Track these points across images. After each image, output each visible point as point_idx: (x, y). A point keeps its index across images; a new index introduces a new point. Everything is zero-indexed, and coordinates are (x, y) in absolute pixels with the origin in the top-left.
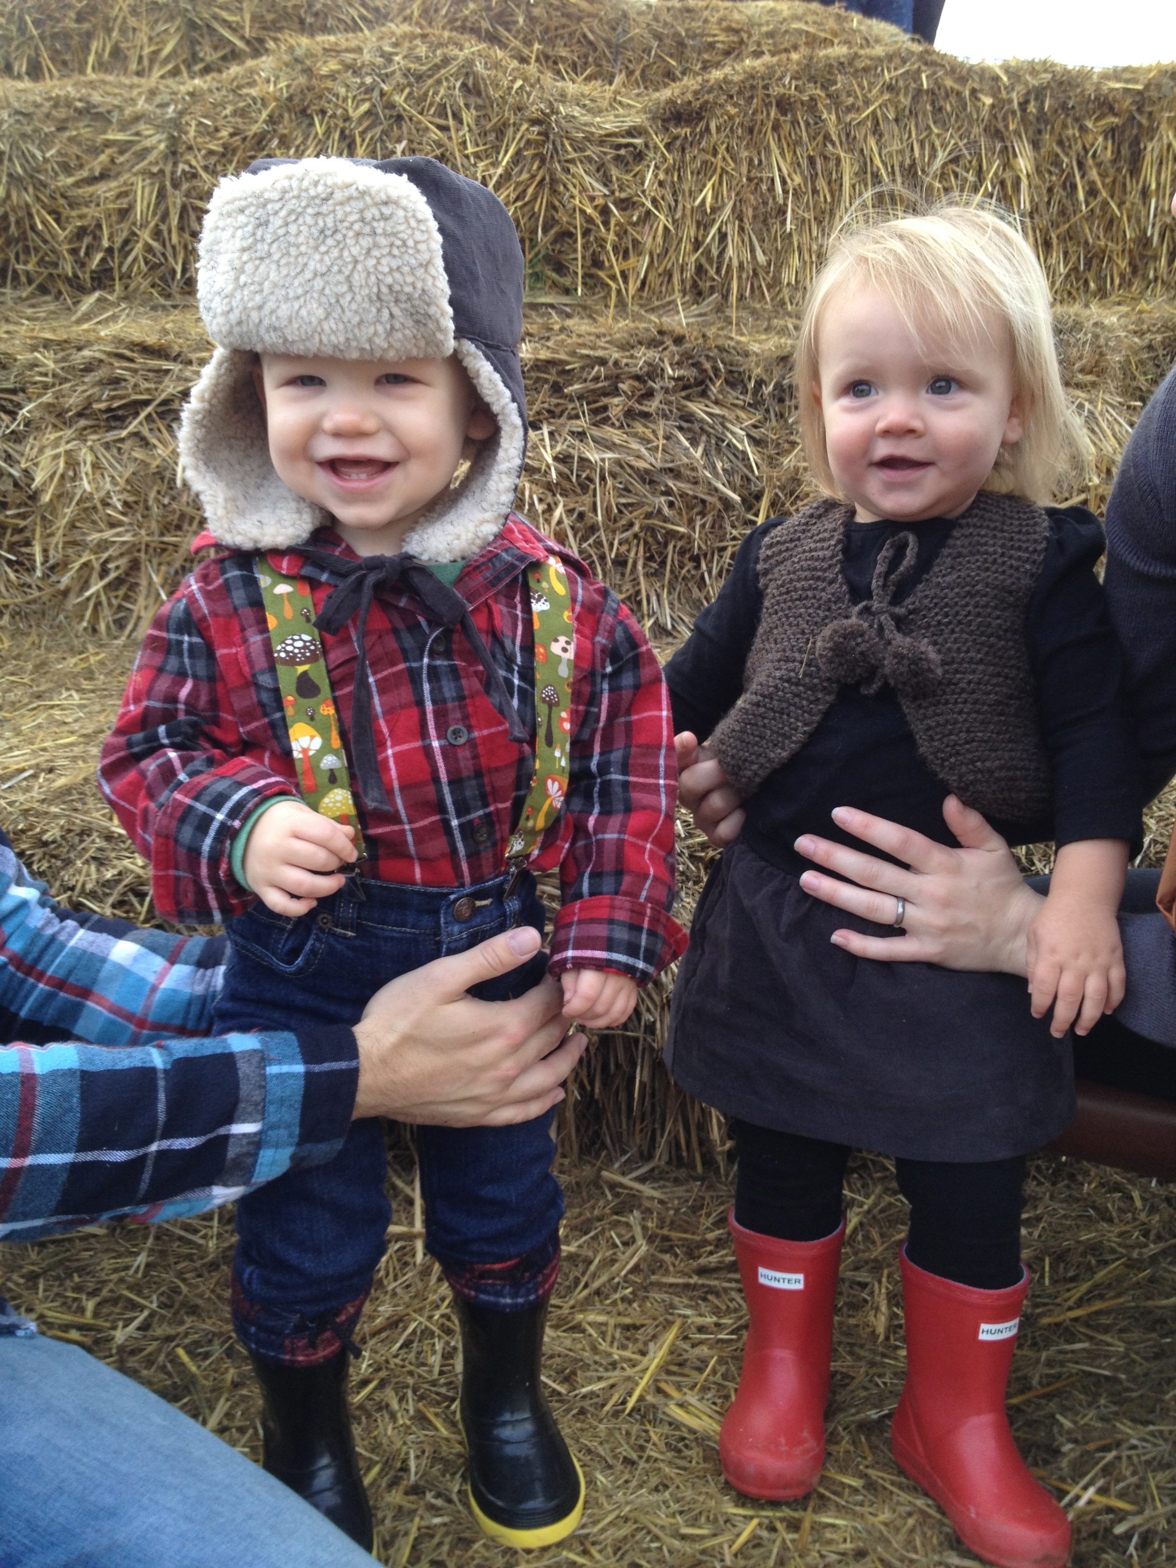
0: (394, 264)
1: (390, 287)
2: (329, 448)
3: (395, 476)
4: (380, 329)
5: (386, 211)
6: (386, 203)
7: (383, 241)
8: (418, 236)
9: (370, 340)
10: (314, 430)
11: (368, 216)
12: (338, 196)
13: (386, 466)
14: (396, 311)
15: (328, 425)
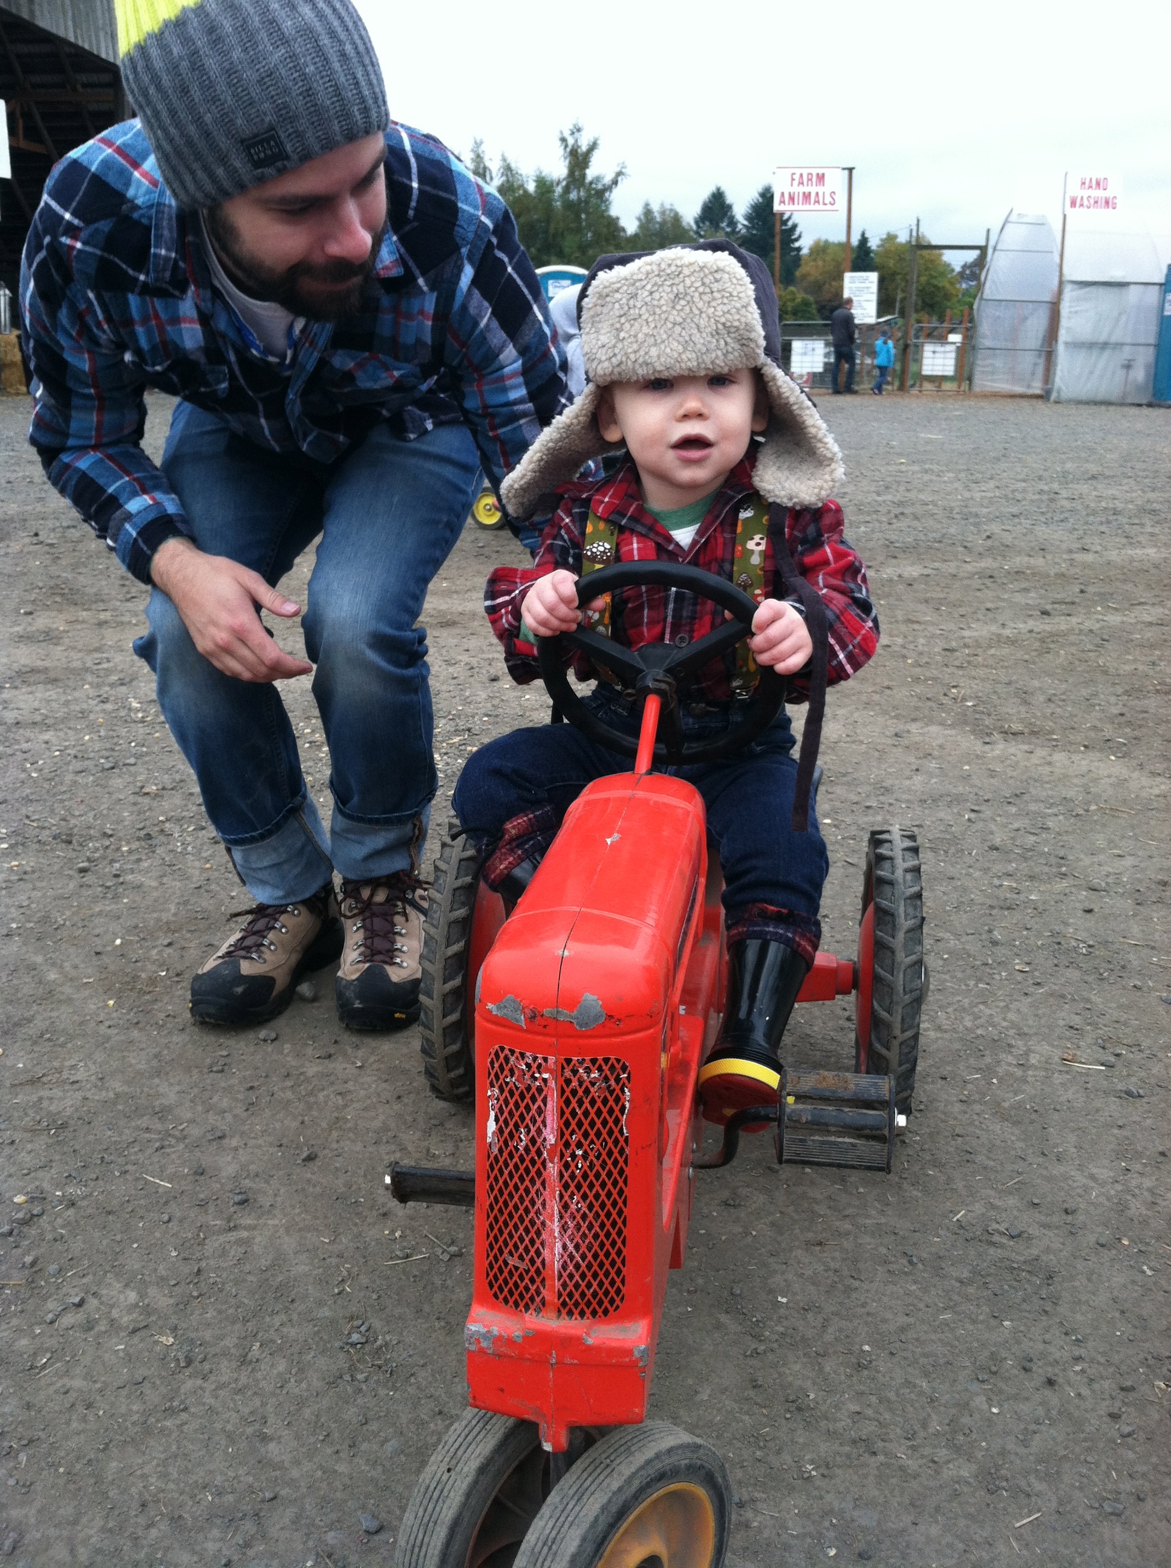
0: (725, 308)
1: (724, 324)
4: (719, 353)
5: (718, 276)
6: (717, 272)
7: (716, 295)
8: (739, 288)
9: (713, 363)
11: (707, 281)
12: (686, 271)
14: (729, 340)
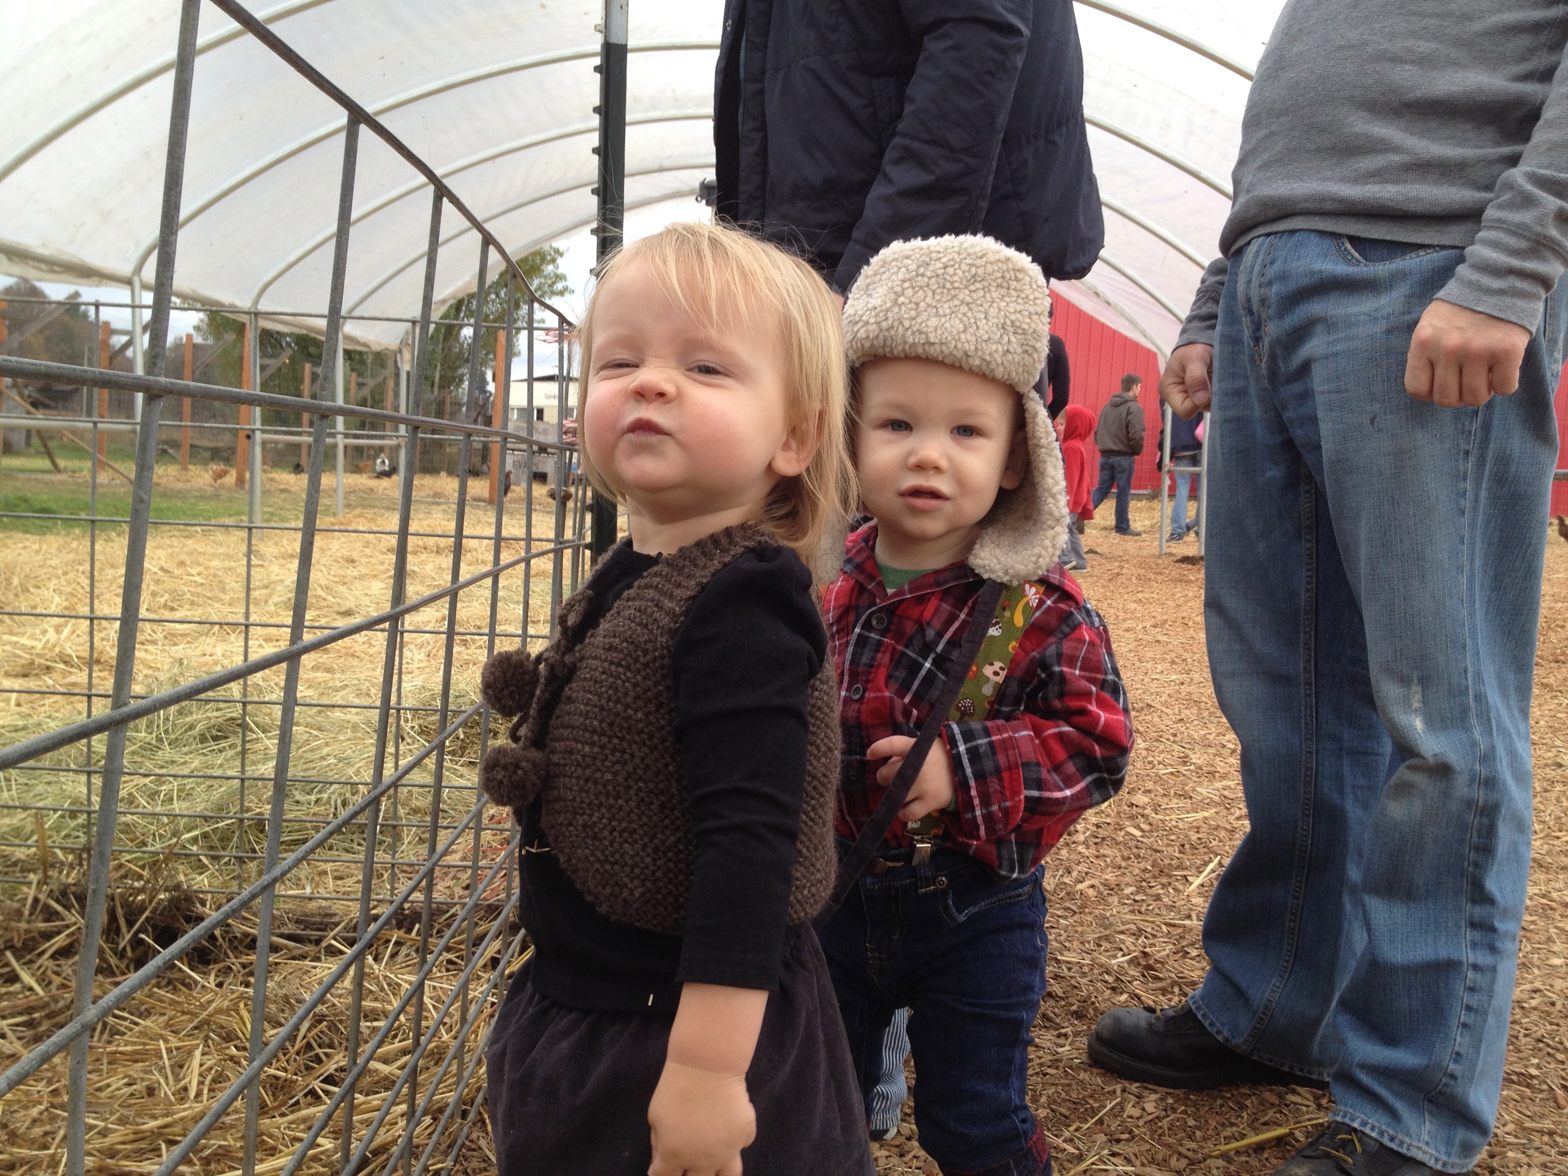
6: (1019, 271)
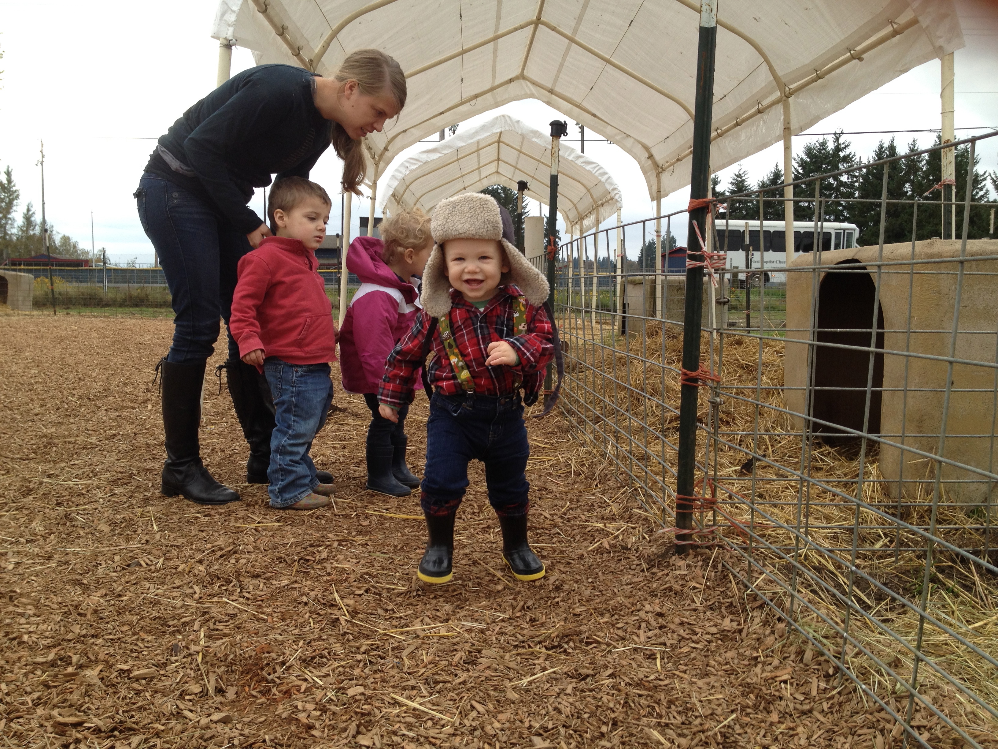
0: (488, 214)
1: (487, 220)
2: (466, 277)
3: (483, 284)
4: (485, 230)
6: (486, 201)
7: (485, 209)
8: (494, 208)
10: (463, 272)
11: (482, 204)
13: (481, 281)
14: (489, 226)
15: (466, 270)
